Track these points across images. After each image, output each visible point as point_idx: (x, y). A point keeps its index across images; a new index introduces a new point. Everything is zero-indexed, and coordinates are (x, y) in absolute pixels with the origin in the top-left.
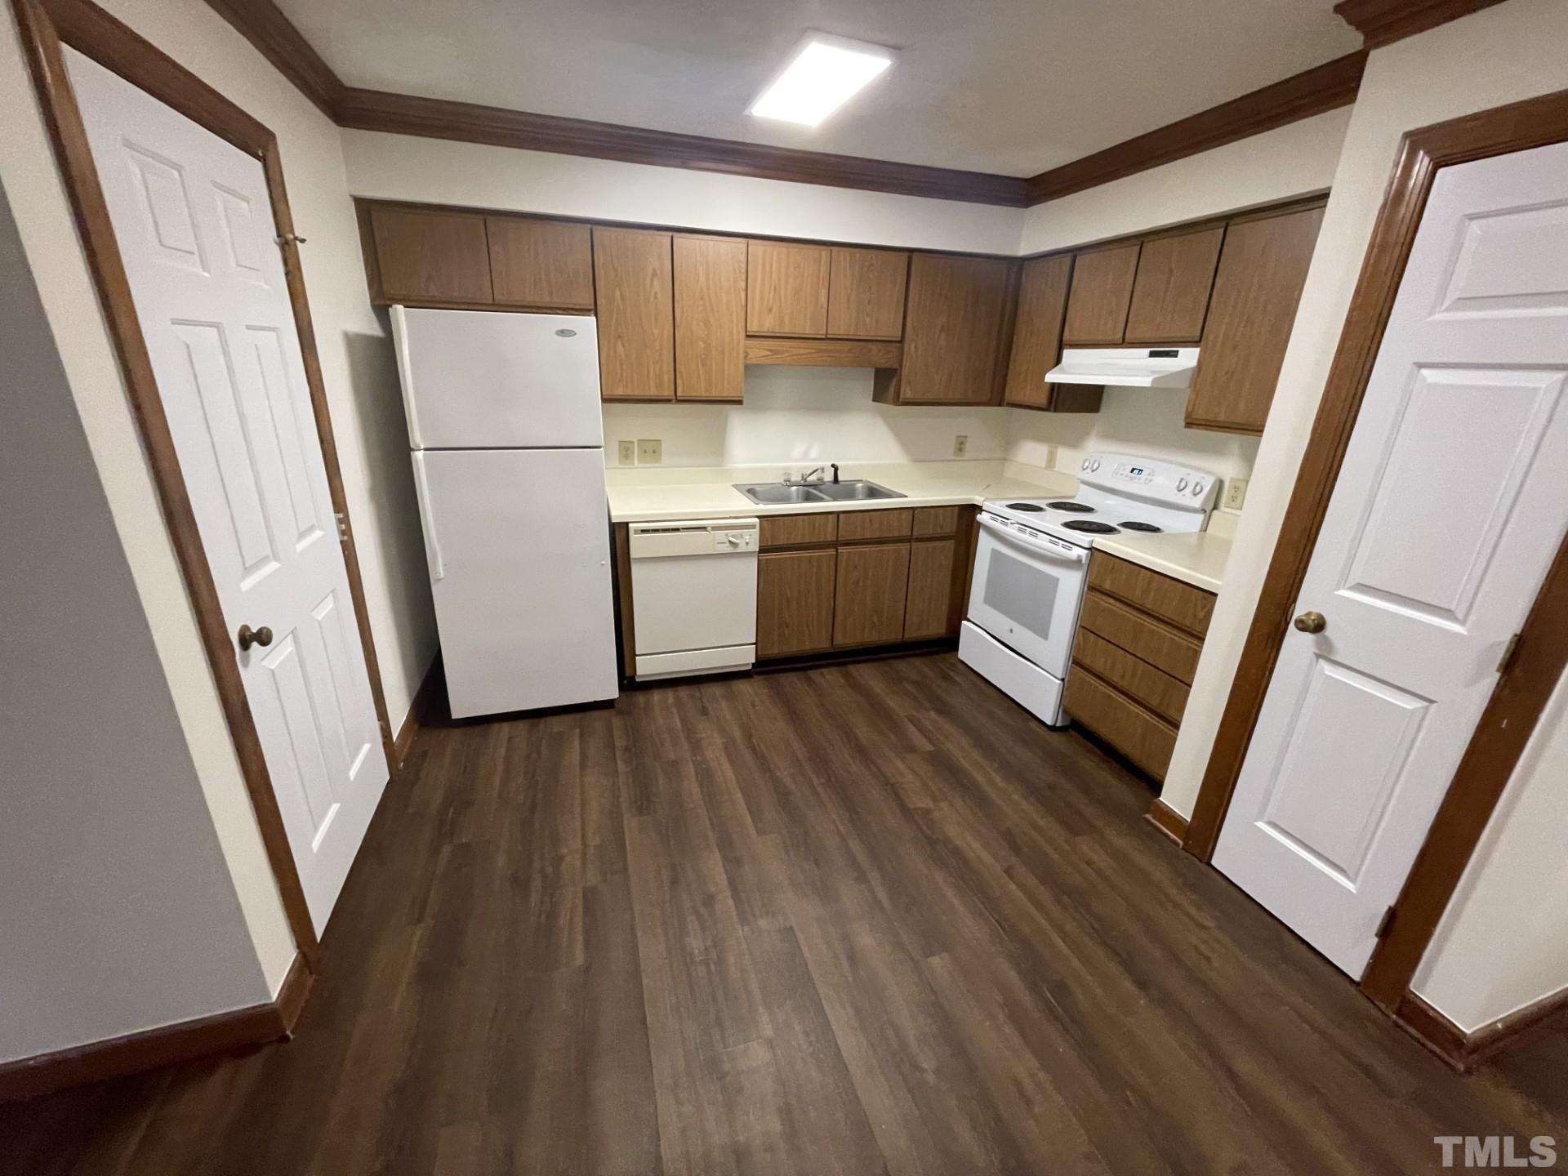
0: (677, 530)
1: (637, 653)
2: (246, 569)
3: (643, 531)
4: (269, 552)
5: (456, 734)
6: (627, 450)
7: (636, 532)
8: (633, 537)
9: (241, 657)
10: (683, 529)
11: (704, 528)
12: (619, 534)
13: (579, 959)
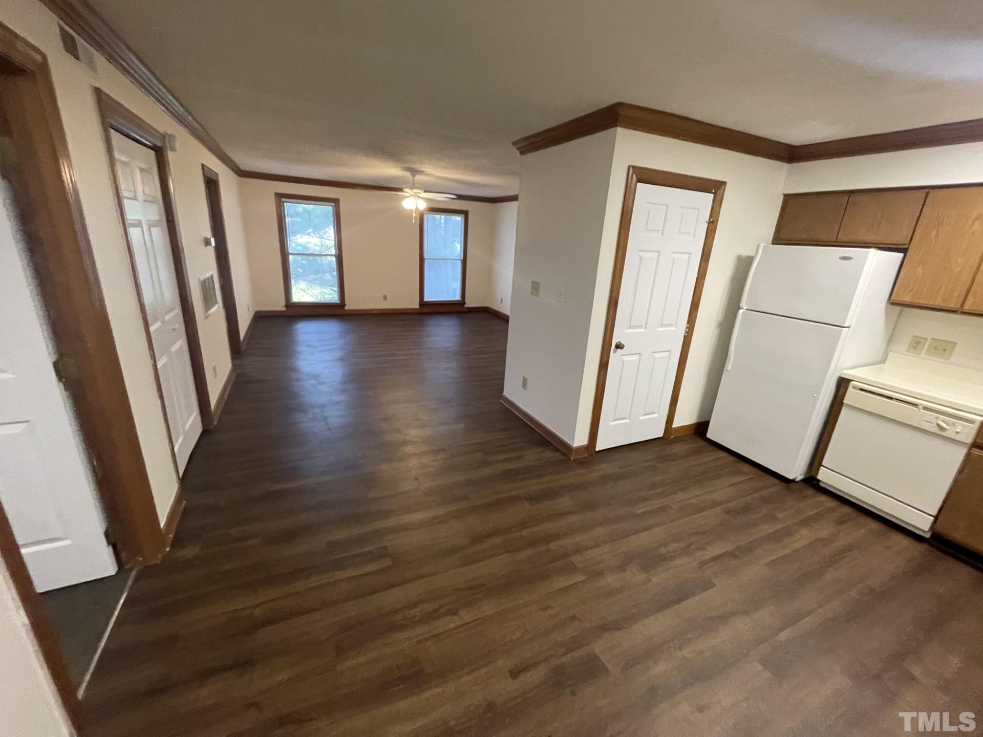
0: (891, 398)
1: (824, 463)
2: (630, 326)
3: (862, 390)
4: (644, 325)
5: (703, 443)
6: (918, 343)
7: (854, 387)
8: (850, 389)
9: (614, 350)
10: (896, 399)
11: (916, 405)
12: (843, 384)
13: (639, 512)
